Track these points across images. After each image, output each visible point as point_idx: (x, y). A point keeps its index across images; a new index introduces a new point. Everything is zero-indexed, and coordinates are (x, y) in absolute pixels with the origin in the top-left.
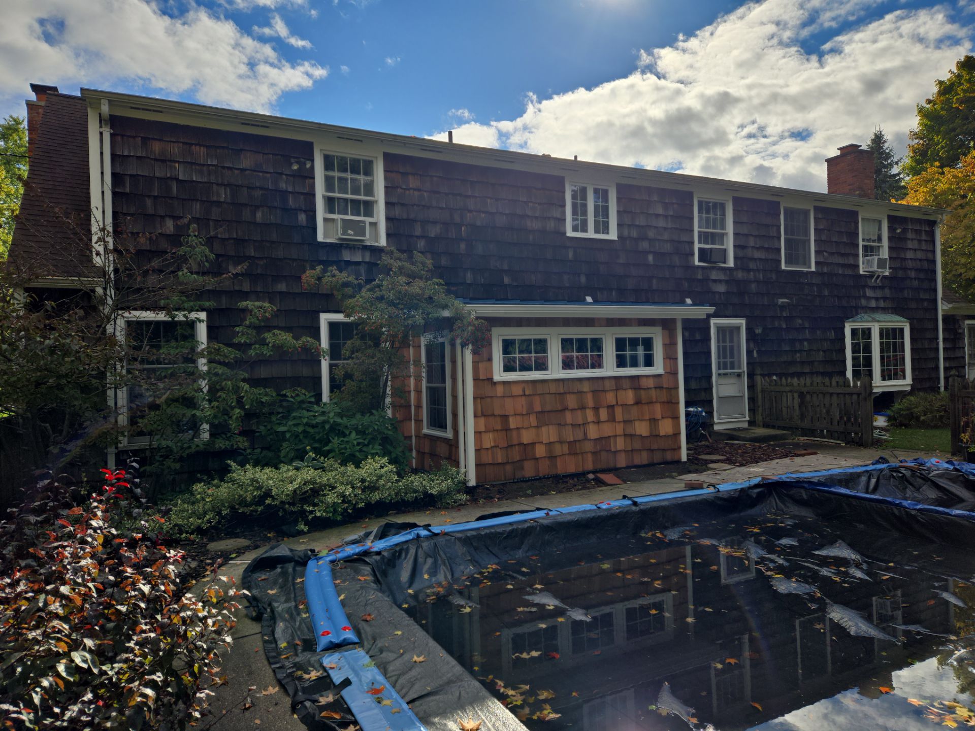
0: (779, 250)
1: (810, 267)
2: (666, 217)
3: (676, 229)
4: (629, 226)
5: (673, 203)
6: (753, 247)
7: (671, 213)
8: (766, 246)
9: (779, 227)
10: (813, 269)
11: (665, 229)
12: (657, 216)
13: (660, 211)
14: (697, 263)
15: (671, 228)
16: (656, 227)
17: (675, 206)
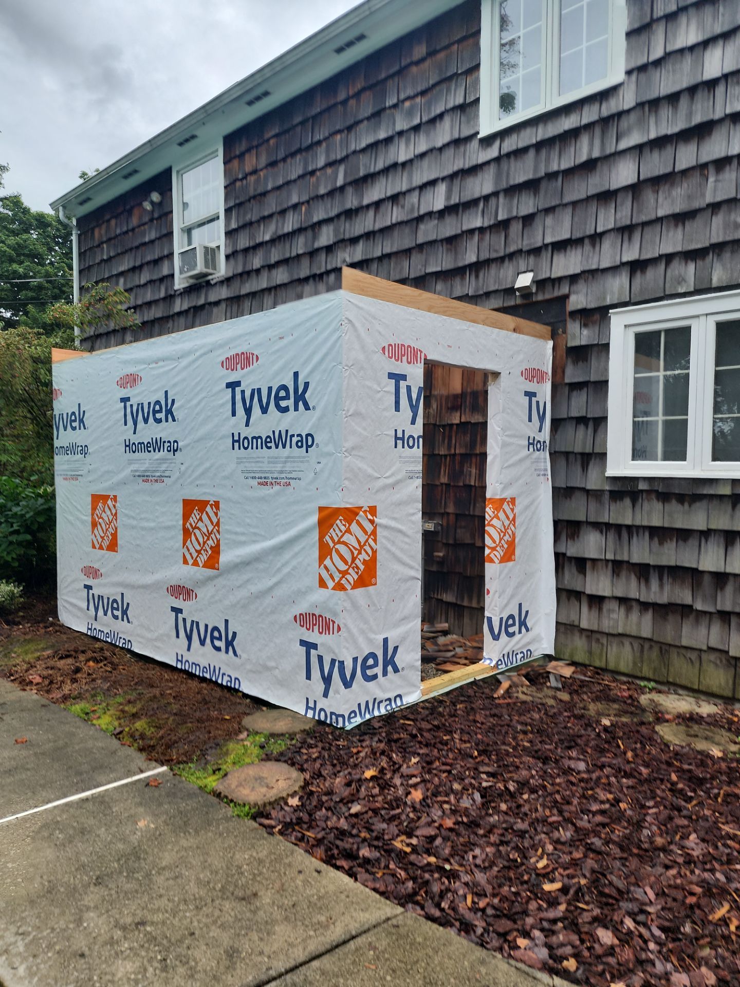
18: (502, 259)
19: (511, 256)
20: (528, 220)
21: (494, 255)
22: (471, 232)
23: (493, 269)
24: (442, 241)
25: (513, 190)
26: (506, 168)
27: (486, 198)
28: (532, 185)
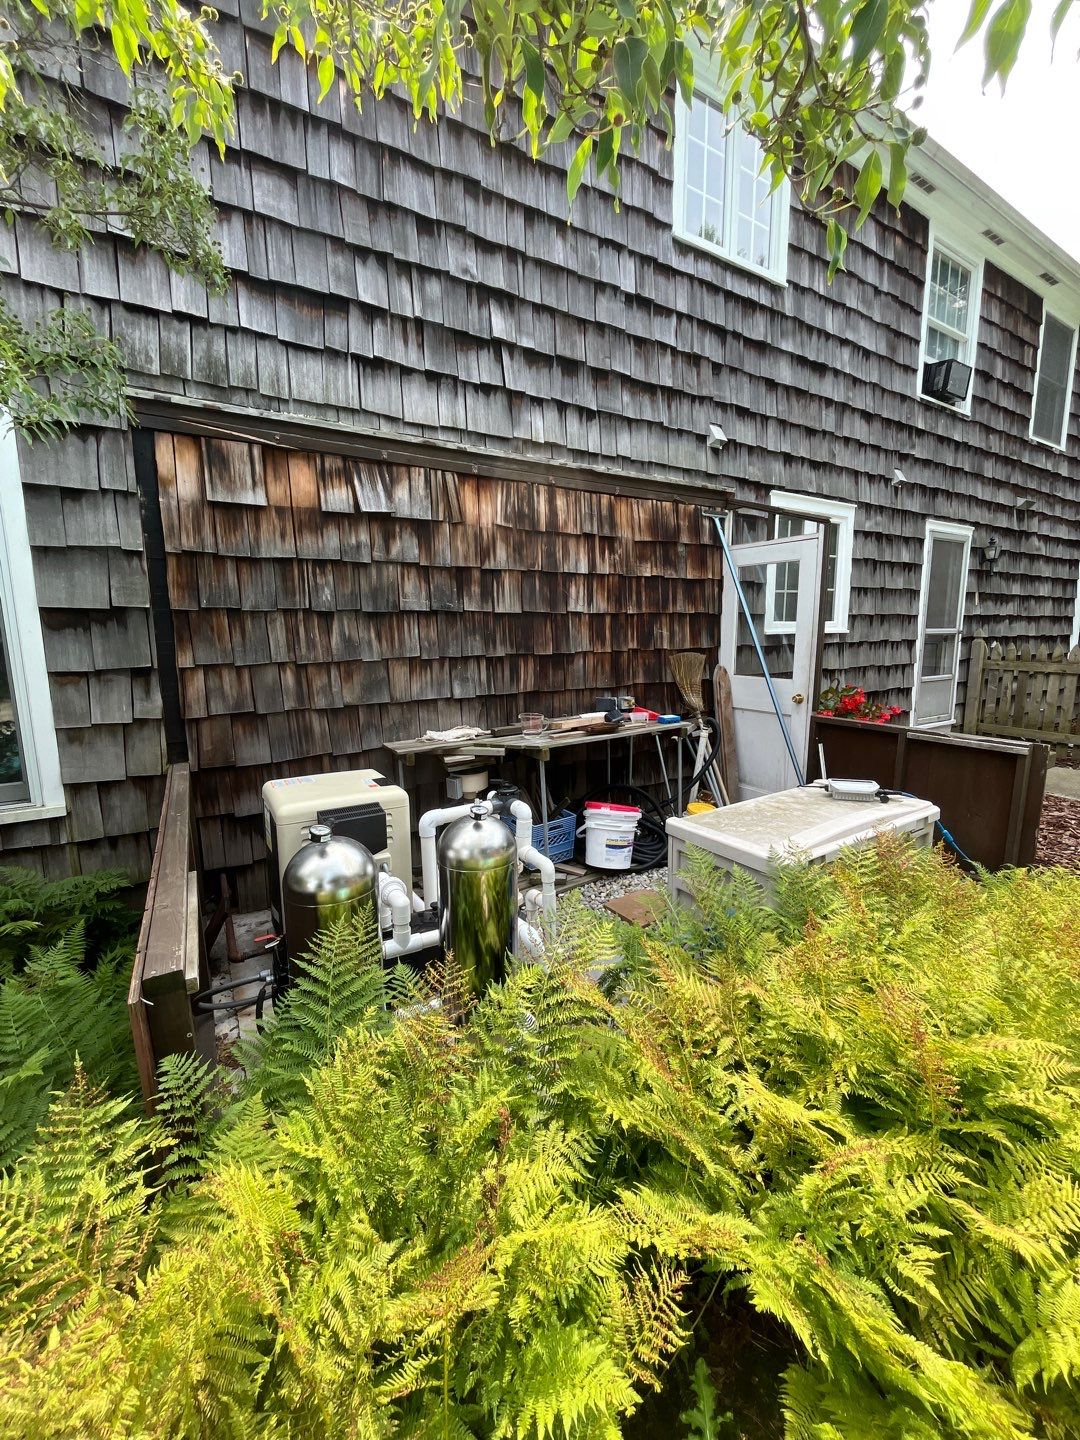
0: (1030, 396)
1: (1058, 442)
2: (881, 260)
3: (895, 298)
4: (813, 258)
5: (896, 232)
6: (1000, 381)
7: (890, 256)
8: (1017, 385)
9: (1036, 349)
10: (1063, 447)
11: (877, 291)
12: (867, 251)
13: (873, 245)
14: (919, 394)
15: (887, 294)
16: (861, 281)
17: (899, 241)
18: (693, 398)
19: (702, 399)
20: (717, 368)
21: (688, 390)
22: (664, 346)
23: (686, 404)
24: (629, 336)
25: (704, 325)
26: (699, 294)
27: (680, 315)
28: (720, 332)
